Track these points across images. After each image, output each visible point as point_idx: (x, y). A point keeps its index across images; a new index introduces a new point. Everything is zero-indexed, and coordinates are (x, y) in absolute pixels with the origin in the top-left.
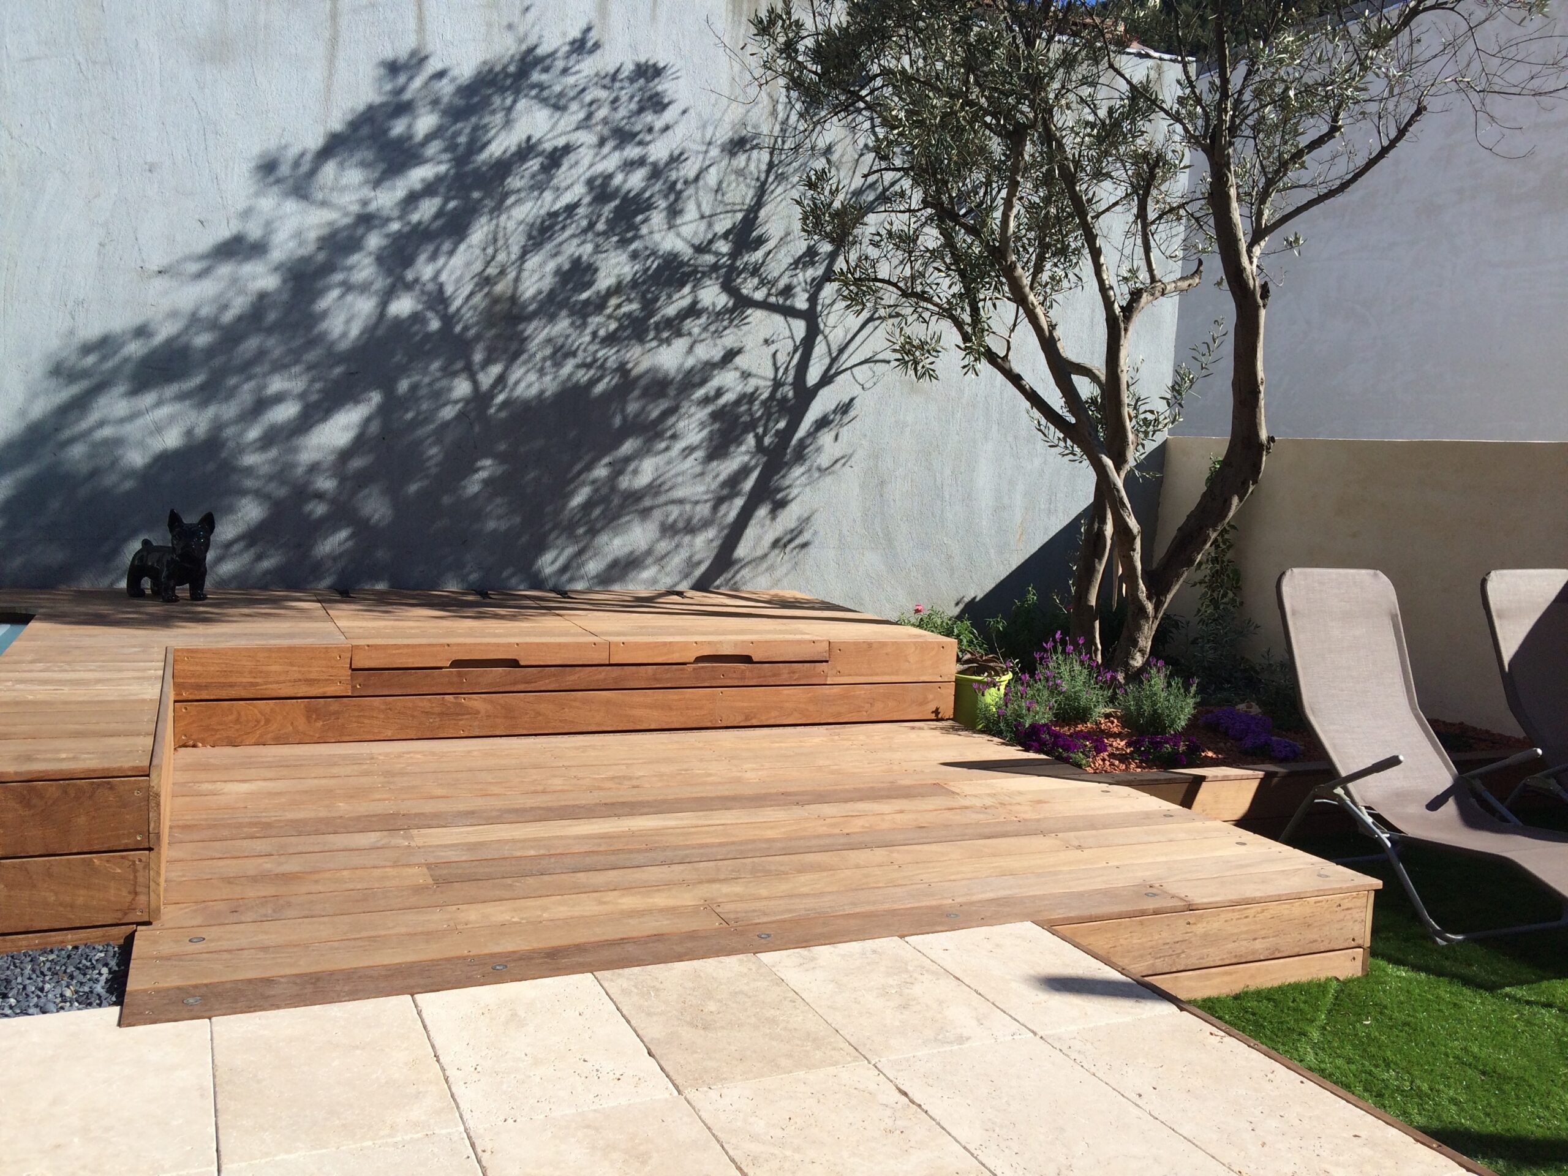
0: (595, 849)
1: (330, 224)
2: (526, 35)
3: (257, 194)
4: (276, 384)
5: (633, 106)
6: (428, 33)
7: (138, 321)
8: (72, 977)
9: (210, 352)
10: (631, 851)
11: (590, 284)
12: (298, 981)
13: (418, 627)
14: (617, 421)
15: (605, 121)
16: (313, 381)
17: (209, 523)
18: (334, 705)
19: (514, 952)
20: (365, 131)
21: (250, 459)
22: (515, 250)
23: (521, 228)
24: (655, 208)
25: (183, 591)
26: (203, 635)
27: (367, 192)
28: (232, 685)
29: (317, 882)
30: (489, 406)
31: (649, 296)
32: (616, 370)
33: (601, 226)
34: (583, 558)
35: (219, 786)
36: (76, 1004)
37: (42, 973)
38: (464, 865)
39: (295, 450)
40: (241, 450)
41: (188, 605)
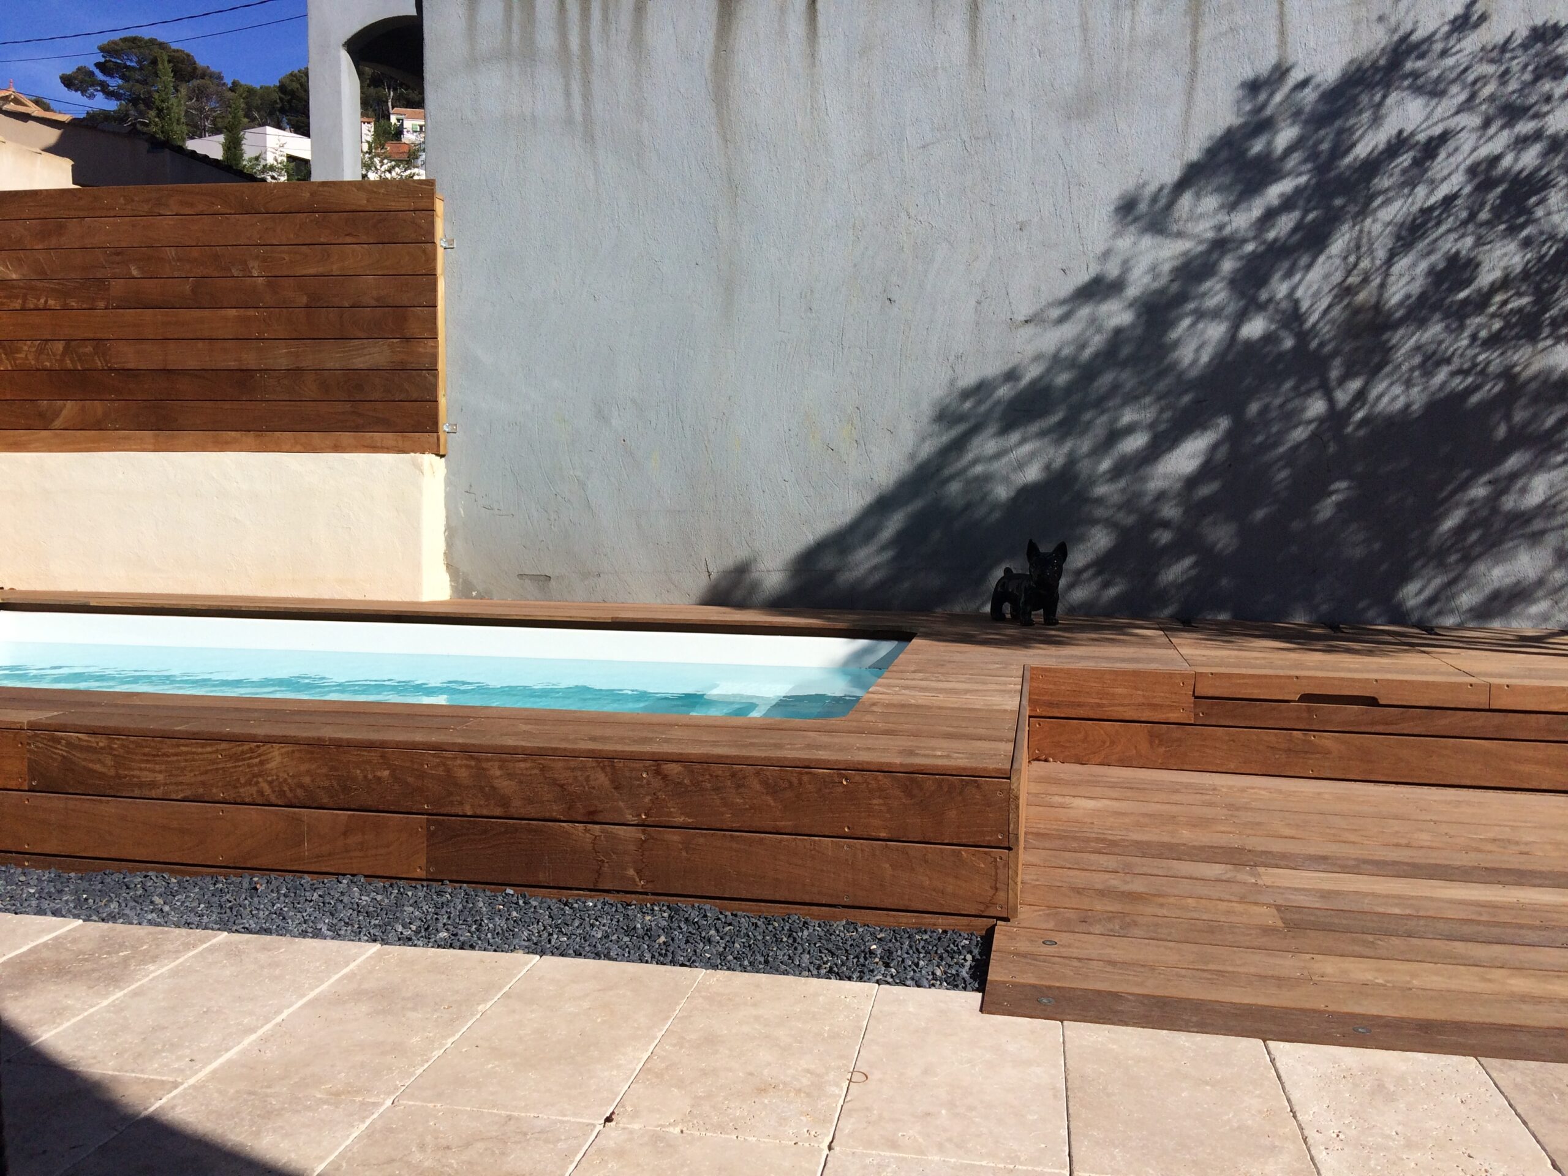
0: (1473, 917)
1: (1185, 254)
2: (1399, 25)
3: (1117, 235)
4: (1128, 417)
5: (1527, 76)
6: (1289, 45)
7: (1006, 367)
8: (941, 958)
9: (1069, 389)
10: (1521, 926)
11: (1469, 282)
12: (1146, 1002)
13: (1264, 658)
14: (1502, 431)
15: (1492, 98)
16: (1162, 411)
17: (1062, 552)
18: (1177, 732)
19: (1378, 1017)
20: (1224, 155)
21: (1101, 490)
22: (1381, 254)
23: (1390, 228)
24: (1554, 186)
25: (1038, 616)
26: (1056, 656)
27: (1222, 217)
28: (1080, 705)
29: (1162, 905)
30: (1347, 424)
31: (1545, 286)
32: (1499, 376)
33: (1484, 216)
34: (1454, 590)
35: (1068, 800)
36: (945, 984)
37: (917, 950)
38: (1318, 913)
39: (1144, 480)
40: (1092, 482)
41: (1041, 628)
